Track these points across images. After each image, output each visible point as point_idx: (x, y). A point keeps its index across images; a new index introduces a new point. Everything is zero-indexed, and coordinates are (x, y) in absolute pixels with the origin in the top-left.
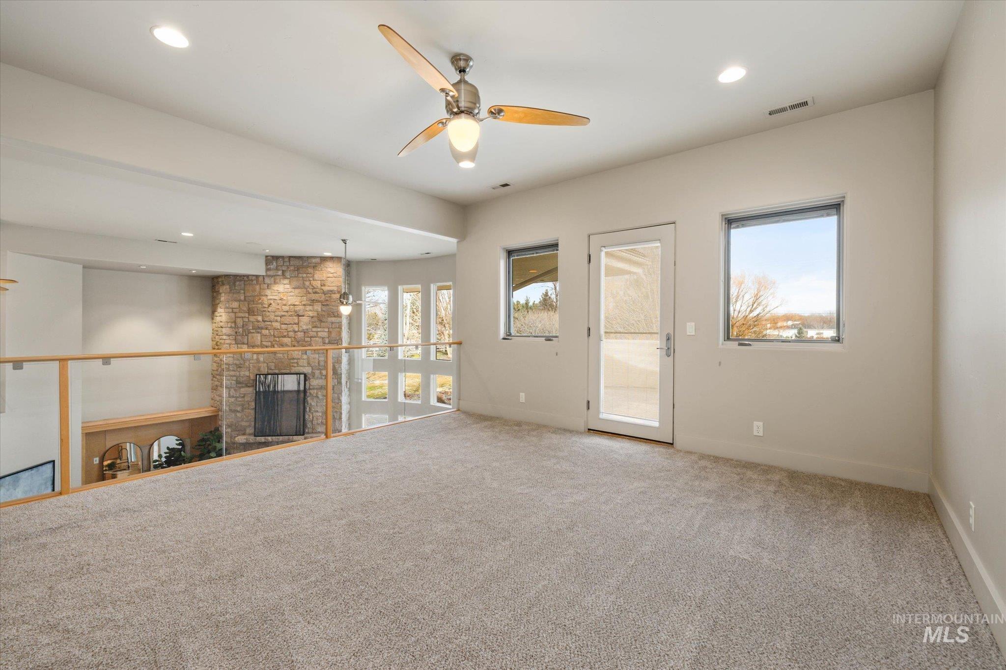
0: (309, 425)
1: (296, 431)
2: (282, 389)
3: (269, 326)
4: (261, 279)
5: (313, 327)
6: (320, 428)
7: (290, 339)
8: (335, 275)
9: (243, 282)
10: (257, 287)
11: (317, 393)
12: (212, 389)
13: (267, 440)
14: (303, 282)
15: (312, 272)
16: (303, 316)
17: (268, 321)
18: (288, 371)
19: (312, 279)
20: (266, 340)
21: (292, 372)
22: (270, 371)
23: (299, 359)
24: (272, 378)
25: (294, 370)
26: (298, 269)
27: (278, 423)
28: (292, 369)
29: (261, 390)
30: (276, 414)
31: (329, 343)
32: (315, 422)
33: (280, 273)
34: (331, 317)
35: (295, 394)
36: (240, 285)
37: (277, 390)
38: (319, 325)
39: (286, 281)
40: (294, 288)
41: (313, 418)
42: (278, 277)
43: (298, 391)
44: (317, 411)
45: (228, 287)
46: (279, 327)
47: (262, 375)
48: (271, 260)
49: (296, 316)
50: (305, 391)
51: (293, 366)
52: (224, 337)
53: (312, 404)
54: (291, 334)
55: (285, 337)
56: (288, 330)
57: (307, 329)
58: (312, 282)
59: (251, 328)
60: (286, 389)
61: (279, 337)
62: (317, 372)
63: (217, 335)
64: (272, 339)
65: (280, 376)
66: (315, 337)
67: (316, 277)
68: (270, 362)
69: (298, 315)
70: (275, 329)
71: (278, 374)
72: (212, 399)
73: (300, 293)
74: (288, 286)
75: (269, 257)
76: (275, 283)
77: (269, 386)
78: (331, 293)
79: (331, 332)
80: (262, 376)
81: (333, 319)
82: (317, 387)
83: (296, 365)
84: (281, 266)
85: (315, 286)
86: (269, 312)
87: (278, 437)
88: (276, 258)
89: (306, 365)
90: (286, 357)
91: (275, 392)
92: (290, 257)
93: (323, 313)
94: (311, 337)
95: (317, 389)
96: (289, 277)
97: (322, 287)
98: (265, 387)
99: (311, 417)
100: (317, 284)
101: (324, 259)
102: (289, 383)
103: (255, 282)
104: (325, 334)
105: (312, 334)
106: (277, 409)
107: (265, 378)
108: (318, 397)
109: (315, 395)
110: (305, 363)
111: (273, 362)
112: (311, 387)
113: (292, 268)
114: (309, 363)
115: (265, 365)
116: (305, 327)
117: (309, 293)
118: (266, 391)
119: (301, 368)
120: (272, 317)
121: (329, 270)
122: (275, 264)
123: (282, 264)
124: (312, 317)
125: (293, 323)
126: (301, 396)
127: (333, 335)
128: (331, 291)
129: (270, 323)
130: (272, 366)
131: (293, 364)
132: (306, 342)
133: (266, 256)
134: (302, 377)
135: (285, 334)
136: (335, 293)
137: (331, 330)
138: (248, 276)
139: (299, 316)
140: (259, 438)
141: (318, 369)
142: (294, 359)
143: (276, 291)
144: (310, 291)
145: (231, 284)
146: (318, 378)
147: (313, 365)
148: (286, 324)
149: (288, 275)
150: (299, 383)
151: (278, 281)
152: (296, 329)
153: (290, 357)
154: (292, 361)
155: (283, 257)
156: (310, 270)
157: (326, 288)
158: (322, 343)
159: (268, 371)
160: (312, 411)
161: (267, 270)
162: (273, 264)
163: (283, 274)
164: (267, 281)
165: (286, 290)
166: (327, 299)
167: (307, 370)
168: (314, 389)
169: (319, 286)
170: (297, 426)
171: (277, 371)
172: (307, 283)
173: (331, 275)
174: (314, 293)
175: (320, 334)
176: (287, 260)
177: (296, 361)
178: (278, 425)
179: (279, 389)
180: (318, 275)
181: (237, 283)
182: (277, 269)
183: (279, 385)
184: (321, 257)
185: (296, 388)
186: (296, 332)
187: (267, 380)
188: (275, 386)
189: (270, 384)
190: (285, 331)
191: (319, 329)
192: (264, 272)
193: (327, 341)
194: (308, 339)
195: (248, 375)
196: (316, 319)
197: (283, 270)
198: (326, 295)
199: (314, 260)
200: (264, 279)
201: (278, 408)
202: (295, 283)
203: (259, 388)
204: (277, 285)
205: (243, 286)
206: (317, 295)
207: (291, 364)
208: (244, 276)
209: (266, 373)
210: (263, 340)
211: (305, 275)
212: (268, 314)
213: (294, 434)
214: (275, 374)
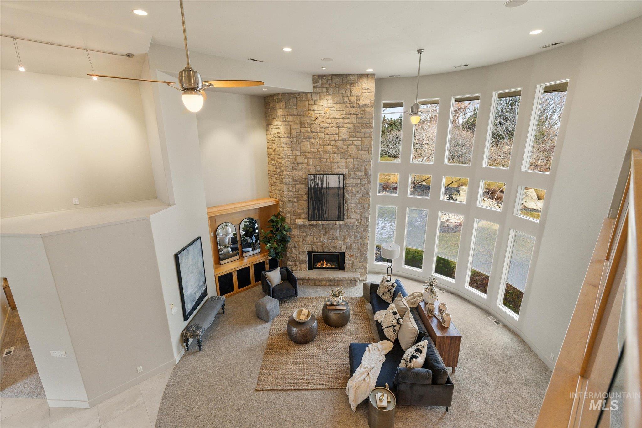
0: (345, 213)
1: (338, 217)
2: (327, 186)
3: (316, 136)
4: (309, 96)
5: (350, 137)
6: (353, 216)
7: (332, 147)
8: (369, 91)
9: (295, 99)
10: (307, 103)
11: (352, 189)
12: (270, 184)
13: (318, 223)
14: (343, 98)
15: (350, 89)
16: (342, 127)
17: (315, 132)
18: (330, 173)
19: (350, 95)
20: (314, 148)
21: (333, 173)
22: (317, 172)
23: (339, 163)
24: (320, 177)
25: (335, 171)
26: (339, 86)
27: (325, 211)
28: (333, 171)
29: (312, 186)
30: (323, 205)
31: (362, 150)
32: (350, 211)
33: (324, 90)
34: (364, 128)
35: (337, 190)
36: (294, 102)
37: (323, 187)
38: (354, 135)
39: (329, 97)
40: (335, 103)
41: (348, 208)
42: (323, 94)
43: (339, 188)
44: (352, 203)
45: (284, 103)
46: (323, 137)
47: (312, 175)
48: (318, 78)
49: (336, 128)
50: (343, 188)
51: (334, 168)
52: (283, 145)
53: (348, 198)
54: (333, 142)
55: (328, 145)
56: (331, 139)
57: (345, 139)
58: (349, 97)
59: (303, 138)
60: (330, 186)
61: (323, 145)
62: (352, 173)
63: (274, 143)
64: (318, 147)
65: (325, 176)
66: (351, 145)
67: (354, 93)
68: (317, 166)
69: (338, 126)
70: (320, 138)
71: (324, 175)
72: (270, 192)
73: (340, 107)
74: (330, 102)
75: (315, 76)
76: (320, 99)
77: (317, 184)
78: (365, 107)
79: (364, 141)
80: (312, 176)
81: (366, 130)
82: (352, 185)
83: (336, 167)
84: (325, 83)
85: (352, 101)
86: (316, 124)
87: (325, 221)
88: (321, 77)
89: (344, 168)
90: (329, 162)
91: (322, 188)
92: (332, 75)
93: (358, 125)
94: (348, 145)
95: (351, 186)
96: (331, 93)
97: (358, 102)
98: (315, 184)
99: (347, 208)
100: (354, 99)
101: (361, 76)
102: (332, 182)
103: (304, 99)
104: (360, 143)
105: (349, 142)
106: (324, 202)
107: (315, 178)
108: (352, 192)
109: (350, 191)
110: (342, 166)
111: (319, 165)
112: (347, 185)
113: (334, 85)
114: (346, 166)
115: (314, 167)
116: (344, 137)
117: (347, 108)
118: (315, 187)
119: (340, 170)
120: (318, 129)
121: (365, 86)
122: (320, 82)
123: (325, 82)
124: (349, 128)
125: (334, 133)
126: (340, 193)
127: (366, 143)
128: (365, 105)
129: (316, 134)
130: (319, 168)
131: (334, 167)
132: (344, 149)
133: (313, 75)
134: (342, 176)
135: (328, 142)
136: (368, 107)
137: (364, 139)
138: (299, 94)
139: (339, 127)
140: (312, 221)
141: (352, 171)
142: (334, 163)
143: (321, 107)
144: (348, 105)
145: (287, 100)
146: (353, 178)
147: (349, 167)
148: (329, 134)
149: (330, 91)
150: (339, 182)
151: (323, 97)
152: (337, 139)
153: (332, 162)
154: (333, 164)
155: (326, 76)
156: (349, 87)
157: (361, 103)
158: (356, 150)
159: (315, 172)
160: (347, 203)
161: (314, 87)
162: (319, 82)
163: (327, 91)
164: (314, 97)
165: (329, 105)
166: (362, 112)
167: (345, 171)
168: (349, 186)
169: (356, 101)
170: (338, 214)
171: (322, 172)
172: (346, 99)
173: (365, 91)
174: (351, 107)
175: (355, 142)
176: (330, 78)
177: (336, 164)
178: (325, 213)
179: (325, 186)
180: (355, 91)
181: (291, 100)
182: (322, 87)
183: (325, 182)
184: (357, 75)
185: (337, 186)
186: (336, 141)
187: (316, 179)
188: (322, 183)
189: (318, 182)
190: (328, 140)
191: (355, 139)
192: (312, 90)
193: (360, 149)
194: (346, 147)
195: (301, 175)
196: (352, 130)
197: (326, 88)
198: (361, 109)
199: (352, 78)
200: (311, 95)
201: (324, 200)
202: (337, 99)
203: (311, 185)
204: (322, 101)
205: (295, 102)
206: (354, 109)
207: (333, 167)
208: (296, 93)
209: (314, 174)
210: (312, 147)
211: (344, 92)
212: (315, 126)
213: (336, 220)
214: (322, 175)
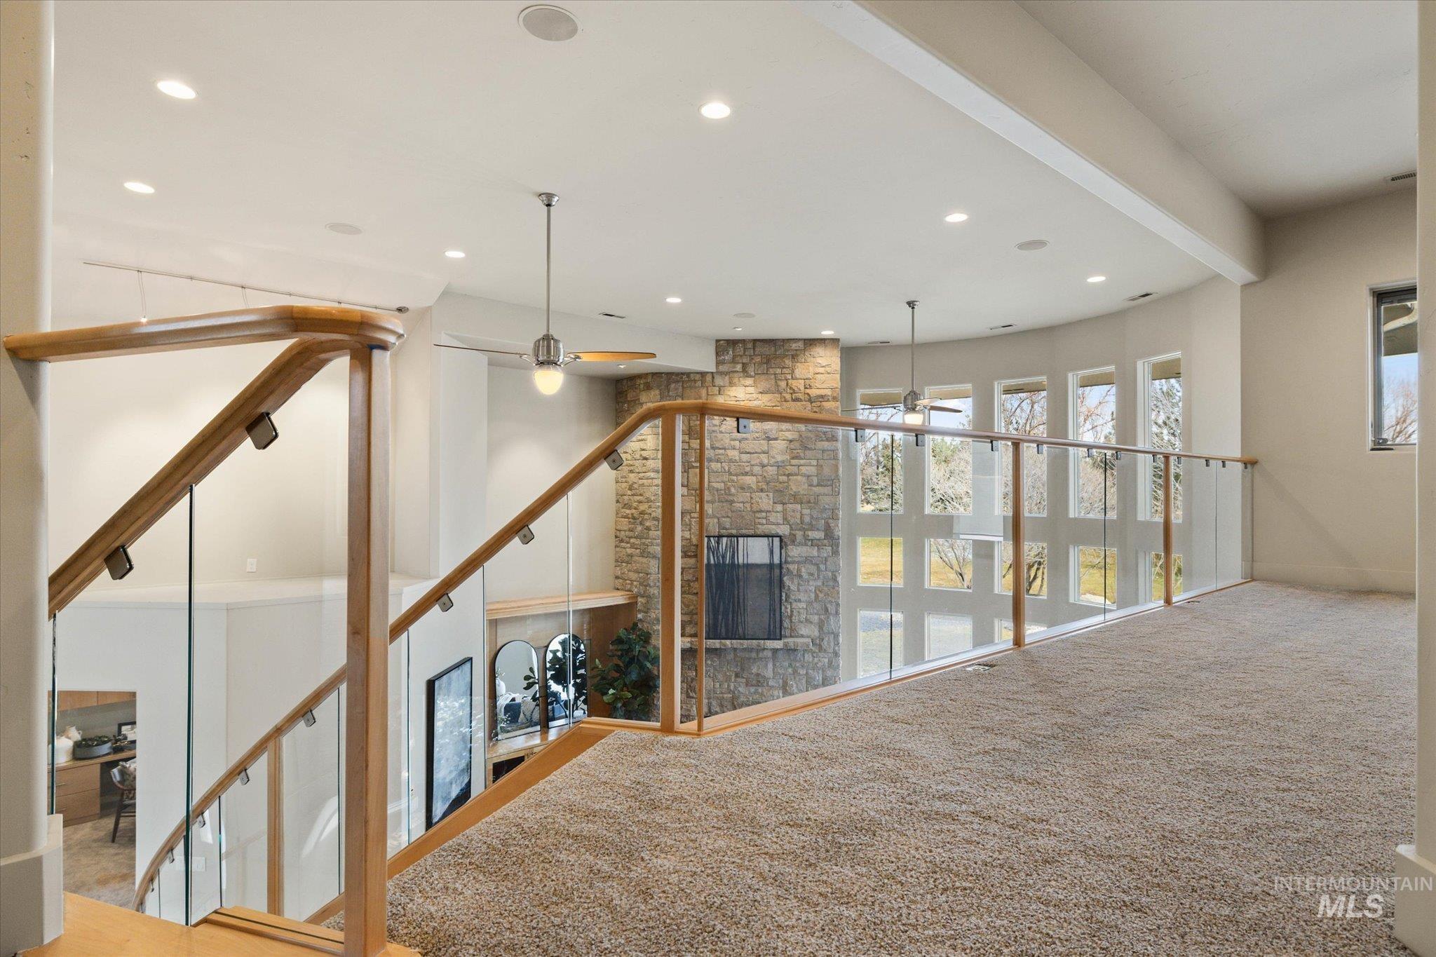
0: (786, 623)
1: (769, 631)
2: (745, 562)
3: (722, 457)
4: (709, 378)
5: (793, 458)
6: (803, 629)
7: (754, 478)
8: (828, 369)
9: (681, 384)
10: (704, 392)
11: (799, 570)
12: (617, 561)
13: (725, 645)
14: (776, 382)
15: (790, 366)
16: (776, 439)
17: (720, 449)
18: (752, 532)
19: (790, 377)
20: (718, 480)
21: (759, 532)
22: (724, 532)
23: (770, 512)
24: (729, 543)
25: (762, 529)
26: (768, 361)
27: (739, 617)
28: (758, 529)
29: (712, 562)
30: (736, 602)
31: (819, 485)
32: (795, 619)
33: (739, 367)
34: (822, 440)
35: (765, 571)
36: (677, 389)
37: (736, 562)
38: (802, 455)
39: (749, 381)
40: (761, 393)
41: (792, 611)
42: (736, 375)
43: (771, 566)
44: (800, 601)
45: (657, 392)
46: (737, 458)
47: (714, 537)
48: (725, 346)
49: (764, 440)
50: (780, 566)
51: (760, 524)
52: (652, 475)
53: (791, 588)
54: (757, 469)
55: (746, 474)
56: (753, 463)
57: (783, 462)
58: (790, 381)
59: (693, 460)
60: (750, 562)
61: (737, 475)
62: (799, 534)
63: (631, 471)
64: (726, 478)
65: (741, 540)
66: (796, 475)
67: (798, 373)
68: (724, 517)
69: (768, 437)
70: (731, 461)
71: (737, 537)
72: (617, 577)
73: (771, 400)
74: (751, 390)
75: (722, 342)
76: (731, 384)
77: (724, 557)
78: (821, 400)
79: (822, 466)
80: (712, 539)
81: (826, 445)
82: (799, 559)
83: (764, 521)
84: (741, 356)
85: (796, 389)
86: (721, 432)
87: (741, 641)
88: (733, 343)
89: (781, 522)
90: (749, 509)
91: (734, 566)
92: (755, 341)
93: (809, 434)
94: (789, 475)
95: (798, 563)
96: (753, 374)
97: (807, 391)
98: (718, 558)
99: (789, 610)
100: (795, 384)
101: (811, 343)
102: (756, 552)
103: (699, 383)
104: (813, 470)
105: (790, 469)
106: (738, 595)
107: (718, 543)
108: (800, 576)
109: (795, 572)
110: (778, 517)
111: (728, 517)
112: (789, 559)
113: (758, 359)
114: (785, 519)
115: (716, 520)
116: (779, 458)
117: (786, 401)
118: (719, 563)
119: (774, 527)
120: (727, 441)
121: (819, 360)
122: (731, 352)
123: (741, 353)
124: (791, 441)
125: (760, 451)
126: (774, 576)
127: (827, 471)
128: (822, 397)
129: (721, 451)
130: (727, 522)
131: (760, 521)
132: (781, 483)
133: (718, 341)
134: (777, 540)
135: (748, 469)
136: (828, 401)
137: (821, 462)
138: (688, 374)
139: (769, 439)
140: (711, 641)
141: (800, 530)
142: (761, 511)
143: (733, 399)
144: (788, 397)
145: (663, 387)
146: (800, 544)
147: (792, 521)
148: (748, 453)
149: (751, 371)
150: (772, 552)
151: (736, 380)
152: (765, 461)
153: (755, 508)
154: (758, 515)
155: (743, 341)
156: (788, 362)
157: (813, 392)
158: (806, 485)
159: (719, 532)
160: (790, 600)
161: (718, 363)
162: (728, 353)
163: (744, 370)
164: (719, 381)
165: (748, 396)
166: (815, 409)
167: (784, 530)
168: (793, 562)
169: (802, 388)
170: (769, 625)
171: (734, 532)
172: (783, 384)
173: (821, 370)
174: (794, 400)
175: (804, 470)
176: (750, 345)
177: (764, 514)
178: (740, 621)
179: (741, 561)
180: (802, 370)
181: (673, 386)
182: (734, 361)
183: (739, 552)
184: (805, 340)
185: (766, 560)
186: (763, 466)
187: (721, 545)
188: (733, 555)
189: (726, 552)
190: (747, 464)
191: (802, 462)
192: (715, 367)
193: (815, 480)
194: (785, 478)
195: (689, 537)
196: (797, 445)
197: (743, 363)
198: (814, 404)
199: (794, 346)
200: (713, 377)
201: (738, 593)
202: (764, 385)
203: (709, 559)
204: (734, 388)
205: (680, 390)
206: (799, 403)
207: (757, 521)
208: (683, 374)
209: (717, 534)
210: (712, 480)
211: (779, 371)
212: (720, 436)
213: (766, 637)
214: (734, 536)
